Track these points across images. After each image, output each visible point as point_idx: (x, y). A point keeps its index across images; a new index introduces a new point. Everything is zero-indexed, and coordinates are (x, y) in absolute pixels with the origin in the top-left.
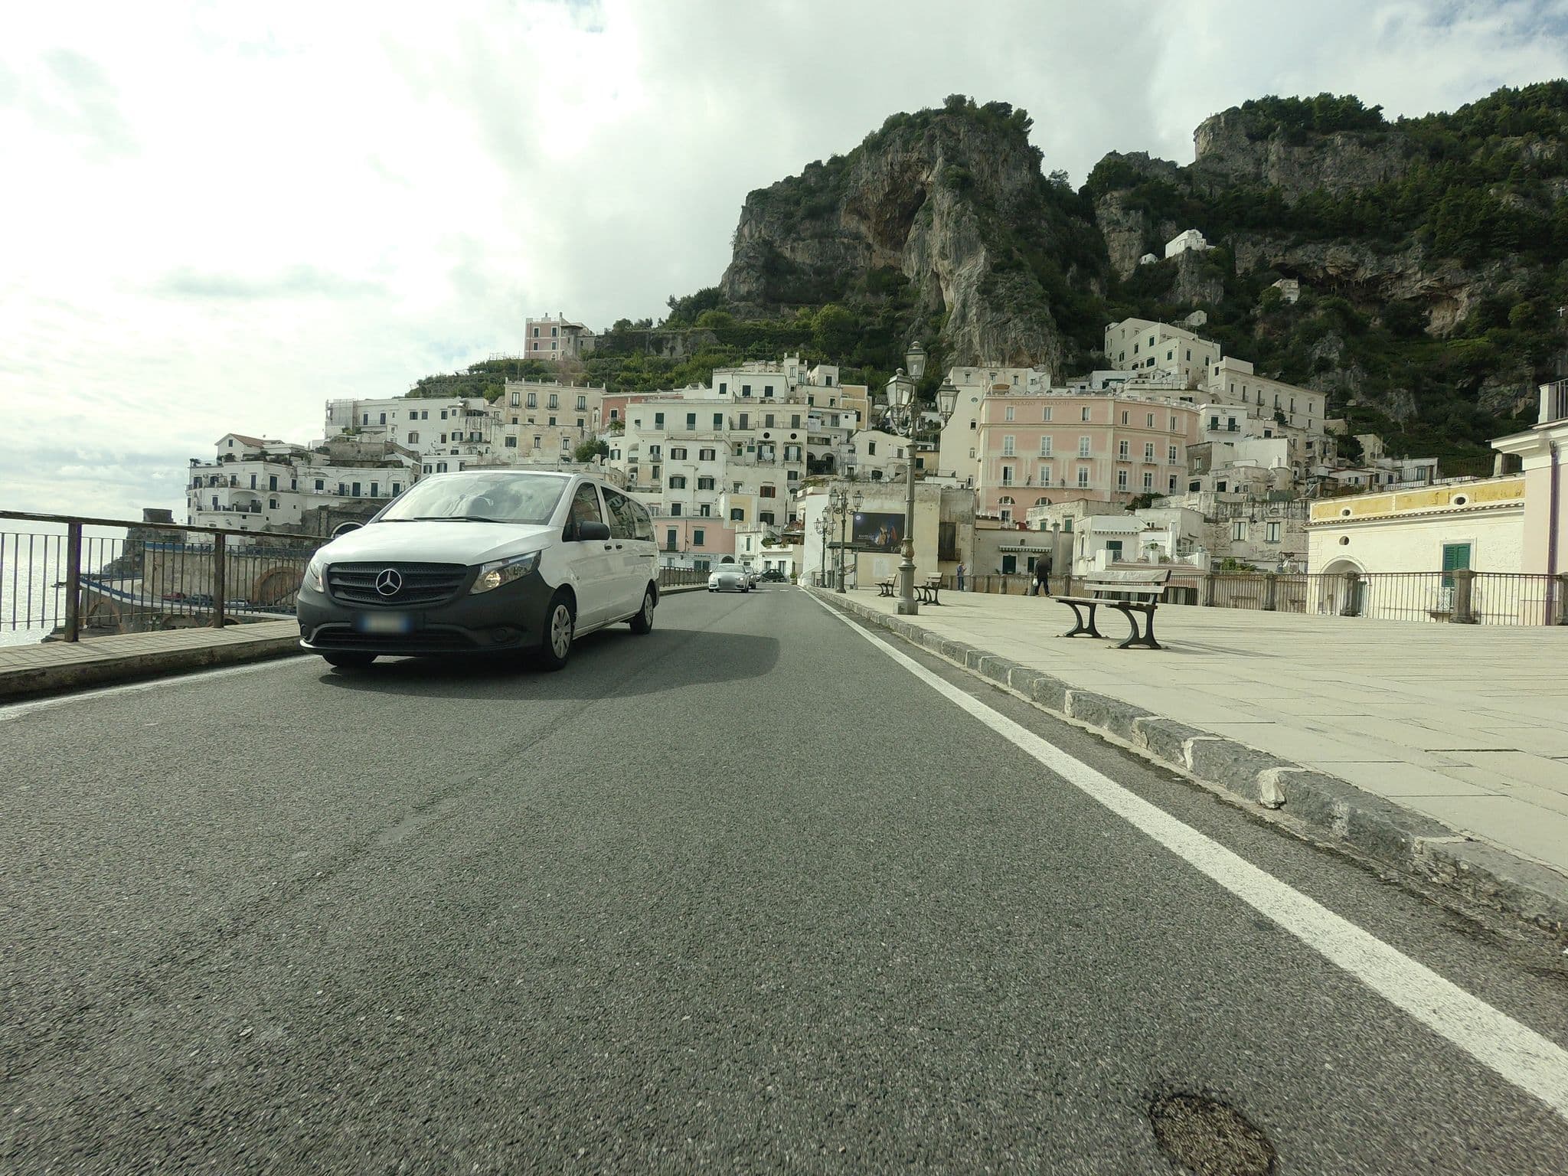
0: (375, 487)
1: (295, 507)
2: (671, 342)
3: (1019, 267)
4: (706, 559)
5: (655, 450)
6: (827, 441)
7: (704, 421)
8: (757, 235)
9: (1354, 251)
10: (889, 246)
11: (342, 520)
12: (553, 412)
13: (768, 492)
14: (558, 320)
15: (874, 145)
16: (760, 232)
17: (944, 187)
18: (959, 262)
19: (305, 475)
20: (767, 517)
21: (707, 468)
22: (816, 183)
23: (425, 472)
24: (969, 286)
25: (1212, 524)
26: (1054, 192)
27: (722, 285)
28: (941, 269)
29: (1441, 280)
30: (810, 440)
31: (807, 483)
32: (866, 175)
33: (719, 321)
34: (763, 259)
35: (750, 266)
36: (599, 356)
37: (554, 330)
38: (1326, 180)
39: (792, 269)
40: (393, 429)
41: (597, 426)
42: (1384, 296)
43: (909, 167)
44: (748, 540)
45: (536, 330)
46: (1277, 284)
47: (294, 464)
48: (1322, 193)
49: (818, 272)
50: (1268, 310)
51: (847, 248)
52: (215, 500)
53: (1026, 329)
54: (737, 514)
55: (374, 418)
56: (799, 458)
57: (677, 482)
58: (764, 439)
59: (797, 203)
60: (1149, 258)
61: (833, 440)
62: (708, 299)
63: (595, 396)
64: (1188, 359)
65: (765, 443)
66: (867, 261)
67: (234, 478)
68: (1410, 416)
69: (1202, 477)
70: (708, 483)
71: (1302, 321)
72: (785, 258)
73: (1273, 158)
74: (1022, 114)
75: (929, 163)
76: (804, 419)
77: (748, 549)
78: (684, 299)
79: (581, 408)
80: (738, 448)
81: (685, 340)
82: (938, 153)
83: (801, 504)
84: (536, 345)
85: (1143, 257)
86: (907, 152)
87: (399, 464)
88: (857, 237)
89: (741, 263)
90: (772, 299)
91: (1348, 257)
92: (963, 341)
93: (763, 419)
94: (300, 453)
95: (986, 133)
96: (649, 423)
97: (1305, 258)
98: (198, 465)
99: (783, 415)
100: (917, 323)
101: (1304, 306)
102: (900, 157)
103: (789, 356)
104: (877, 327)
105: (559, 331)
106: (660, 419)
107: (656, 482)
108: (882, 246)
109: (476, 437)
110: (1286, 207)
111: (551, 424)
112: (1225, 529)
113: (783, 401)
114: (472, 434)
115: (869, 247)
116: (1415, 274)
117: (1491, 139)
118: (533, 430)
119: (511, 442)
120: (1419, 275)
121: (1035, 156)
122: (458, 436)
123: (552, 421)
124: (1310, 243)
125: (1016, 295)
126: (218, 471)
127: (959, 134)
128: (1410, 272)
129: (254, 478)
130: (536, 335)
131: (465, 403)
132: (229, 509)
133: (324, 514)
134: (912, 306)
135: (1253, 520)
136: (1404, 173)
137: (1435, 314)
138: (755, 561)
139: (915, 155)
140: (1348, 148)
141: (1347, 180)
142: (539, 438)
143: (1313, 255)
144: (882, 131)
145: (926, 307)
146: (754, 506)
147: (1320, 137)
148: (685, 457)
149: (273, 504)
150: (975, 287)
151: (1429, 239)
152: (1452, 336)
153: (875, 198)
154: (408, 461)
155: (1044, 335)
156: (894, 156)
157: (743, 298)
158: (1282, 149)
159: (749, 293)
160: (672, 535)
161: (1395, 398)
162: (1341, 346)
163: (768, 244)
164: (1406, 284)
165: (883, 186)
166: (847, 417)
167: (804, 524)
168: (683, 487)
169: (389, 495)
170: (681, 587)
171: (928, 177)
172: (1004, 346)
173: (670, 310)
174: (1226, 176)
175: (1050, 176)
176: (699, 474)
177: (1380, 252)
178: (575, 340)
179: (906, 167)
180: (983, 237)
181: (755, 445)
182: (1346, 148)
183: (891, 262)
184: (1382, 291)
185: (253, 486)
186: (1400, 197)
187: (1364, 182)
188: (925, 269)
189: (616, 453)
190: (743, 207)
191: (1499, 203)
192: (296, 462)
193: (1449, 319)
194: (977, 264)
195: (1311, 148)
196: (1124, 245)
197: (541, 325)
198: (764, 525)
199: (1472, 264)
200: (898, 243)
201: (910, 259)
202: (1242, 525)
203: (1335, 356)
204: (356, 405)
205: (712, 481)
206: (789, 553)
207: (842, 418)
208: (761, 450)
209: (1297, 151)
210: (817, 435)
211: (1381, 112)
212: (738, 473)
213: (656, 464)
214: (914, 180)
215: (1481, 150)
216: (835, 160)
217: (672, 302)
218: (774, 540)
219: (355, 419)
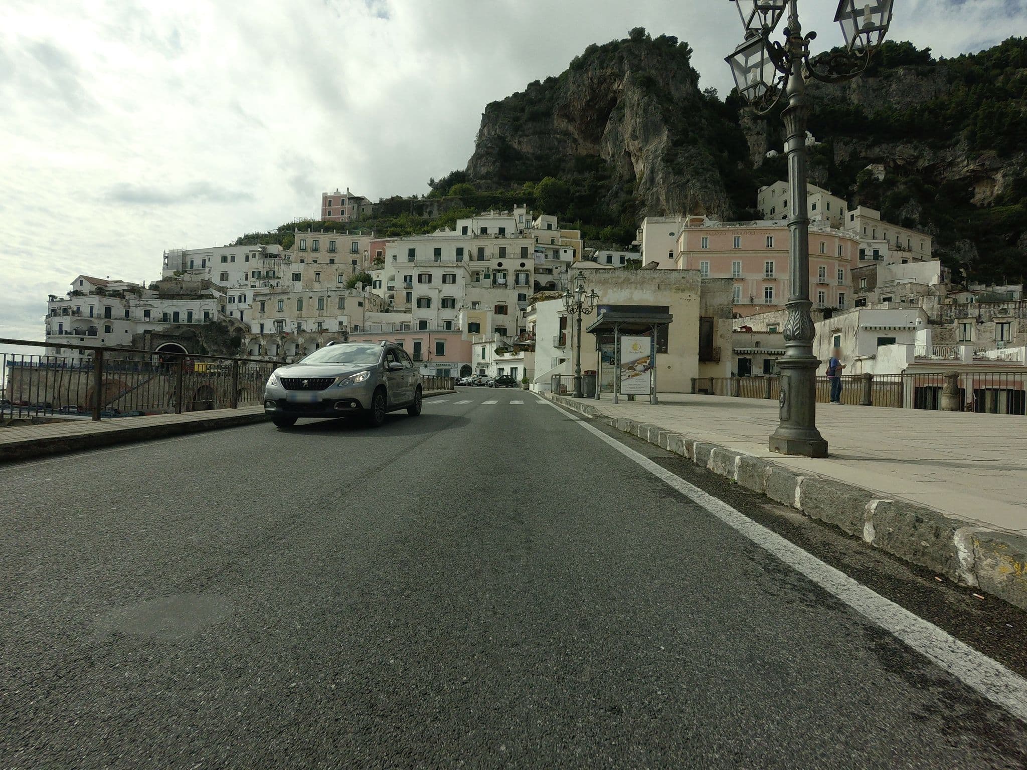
0: (190, 315)
1: (126, 331)
2: (429, 207)
3: (694, 142)
4: (447, 368)
5: (408, 279)
6: (550, 271)
7: (448, 254)
8: (493, 132)
9: (915, 148)
10: (589, 141)
11: (161, 342)
12: (332, 255)
13: (501, 309)
14: (346, 193)
15: (578, 65)
16: (496, 131)
17: (634, 85)
18: (646, 141)
19: (136, 306)
20: (501, 331)
21: (449, 290)
22: (536, 97)
23: (229, 302)
24: (656, 157)
25: (936, 326)
26: (709, 101)
27: (468, 169)
28: (632, 148)
29: (983, 165)
30: (536, 270)
31: (535, 300)
32: (572, 87)
33: (464, 191)
34: (498, 149)
35: (488, 153)
36: (375, 218)
37: (343, 201)
38: (892, 100)
39: (519, 156)
40: (210, 270)
41: (366, 264)
42: (938, 179)
43: (605, 80)
44: (484, 349)
45: (330, 201)
46: (869, 167)
47: (127, 297)
48: (890, 108)
49: (539, 158)
50: (863, 186)
51: (559, 141)
52: (61, 326)
53: (702, 187)
54: (474, 328)
55: (198, 262)
56: (527, 282)
57: (423, 303)
58: (499, 268)
59: (523, 110)
60: (772, 153)
61: (555, 271)
62: (456, 177)
63: (365, 242)
64: (828, 209)
65: (499, 271)
66: (574, 151)
67: (78, 308)
68: (974, 260)
69: (868, 294)
70: (450, 303)
71: (889, 193)
72: (514, 149)
73: (854, 86)
74: (684, 45)
75: (620, 76)
76: (531, 250)
77: (483, 358)
78: (440, 181)
79: (355, 251)
80: (475, 276)
81: (439, 206)
82: (626, 69)
83: (531, 318)
84: (329, 212)
85: (768, 153)
86: (603, 68)
87: (211, 297)
88: (566, 133)
89: (482, 151)
90: (505, 178)
91: (912, 152)
92: (652, 198)
93: (497, 251)
94: (135, 290)
95: (660, 56)
96: (404, 257)
97: (881, 153)
98: (55, 300)
99: (514, 246)
100: (614, 189)
101: (889, 182)
102: (597, 73)
103: (518, 207)
104: (583, 193)
105: (347, 202)
106: (412, 253)
107: (408, 305)
108: (584, 140)
109: (271, 274)
110: (866, 118)
111: (330, 263)
112: (951, 330)
113: (513, 236)
114: (268, 272)
115: (575, 140)
116: (962, 161)
117: (1009, 69)
118: (314, 268)
119: (296, 277)
120: (966, 163)
121: (694, 76)
122: (256, 275)
123: (332, 261)
124: (884, 143)
125: (693, 162)
126: (69, 304)
127: (641, 57)
128: (959, 160)
129: (92, 308)
130: (330, 205)
131: (264, 248)
132: (70, 333)
133: (148, 336)
134: (610, 177)
135: (979, 320)
136: (949, 94)
137: (977, 190)
138: (490, 368)
139: (609, 71)
140: (908, 77)
141: (909, 99)
142: (319, 274)
143: (886, 151)
144: (584, 56)
145: (621, 177)
146: (488, 320)
147: (889, 71)
148: (430, 281)
149: (108, 329)
150: (660, 158)
151: (971, 138)
152: (993, 204)
153: (579, 105)
154: (217, 294)
155: (716, 192)
156: (593, 73)
157: (483, 177)
158: (860, 80)
159: (488, 173)
160: (417, 346)
161: (962, 246)
162: (920, 209)
163: (502, 139)
164: (955, 169)
165: (585, 95)
166: (565, 251)
167: (534, 335)
168: (429, 306)
169: (200, 321)
170: (435, 391)
171: (619, 86)
172: (685, 201)
173: (430, 189)
174: (822, 98)
175: (704, 92)
176: (442, 295)
177: (935, 148)
178: (358, 207)
179: (602, 80)
180: (666, 120)
181: (490, 272)
182: (907, 77)
183: (591, 152)
184: (936, 175)
185: (91, 316)
186: (949, 109)
187: (920, 101)
188: (618, 152)
189: (378, 283)
190: (483, 114)
191: (1020, 112)
192: (129, 296)
193: (988, 193)
194: (662, 141)
195: (880, 78)
196: (754, 145)
197: (333, 197)
198: (497, 335)
199: (1005, 154)
200: (596, 139)
201: (607, 146)
202: (968, 326)
203: (916, 216)
204: (184, 254)
205: (454, 301)
206: (520, 360)
207: (561, 252)
208: (495, 277)
209: (871, 80)
210: (543, 267)
211: (930, 52)
212: (476, 293)
213: (409, 291)
214: (608, 90)
215: (1001, 77)
216: (549, 80)
217: (432, 183)
218: (507, 349)
219: (184, 264)
